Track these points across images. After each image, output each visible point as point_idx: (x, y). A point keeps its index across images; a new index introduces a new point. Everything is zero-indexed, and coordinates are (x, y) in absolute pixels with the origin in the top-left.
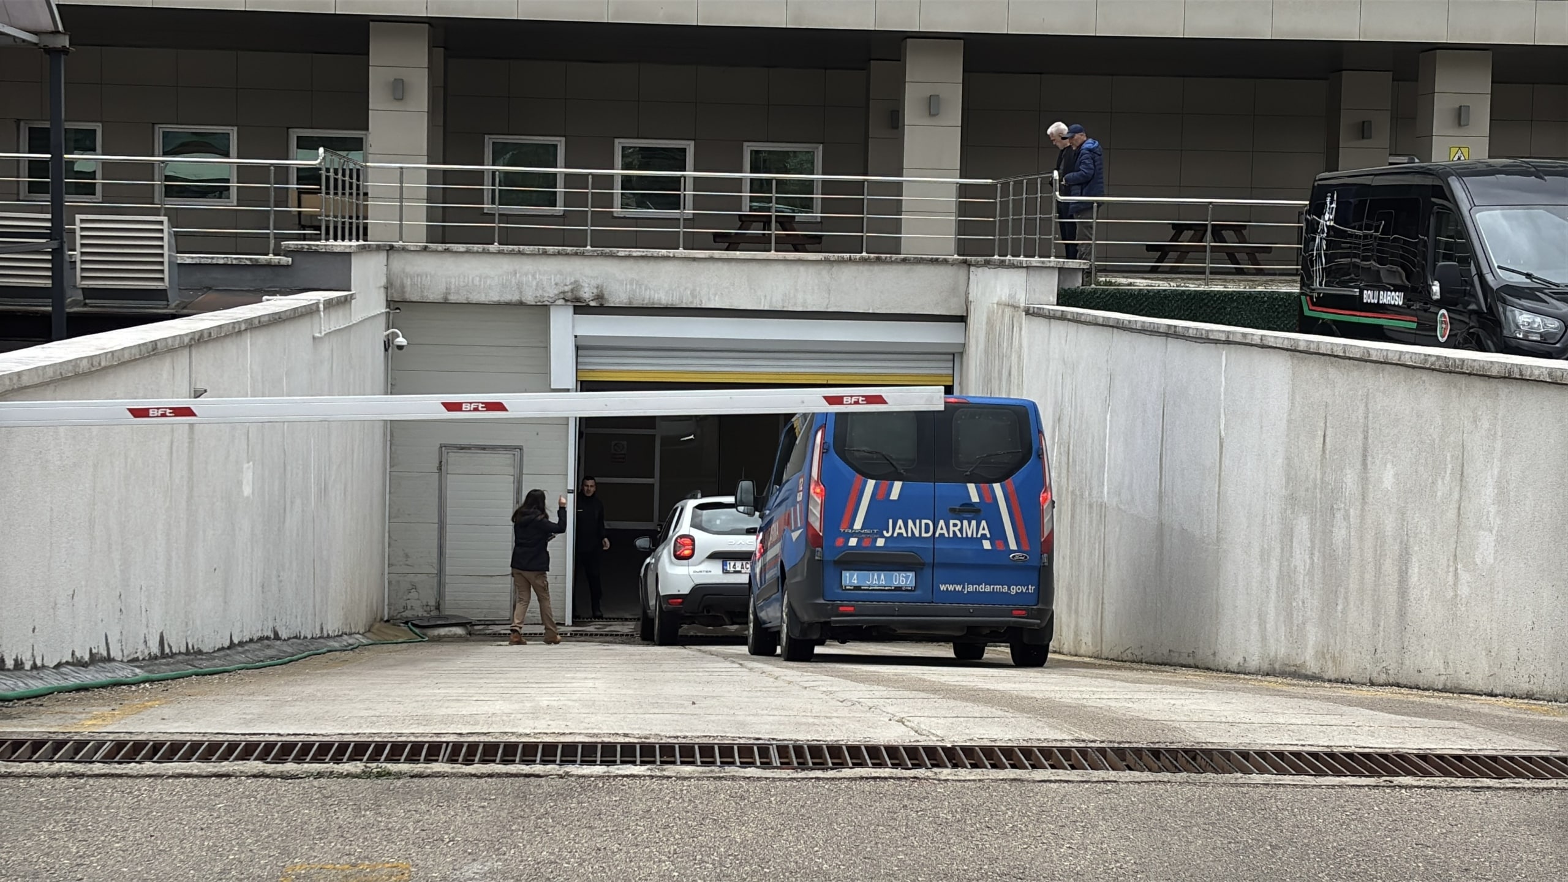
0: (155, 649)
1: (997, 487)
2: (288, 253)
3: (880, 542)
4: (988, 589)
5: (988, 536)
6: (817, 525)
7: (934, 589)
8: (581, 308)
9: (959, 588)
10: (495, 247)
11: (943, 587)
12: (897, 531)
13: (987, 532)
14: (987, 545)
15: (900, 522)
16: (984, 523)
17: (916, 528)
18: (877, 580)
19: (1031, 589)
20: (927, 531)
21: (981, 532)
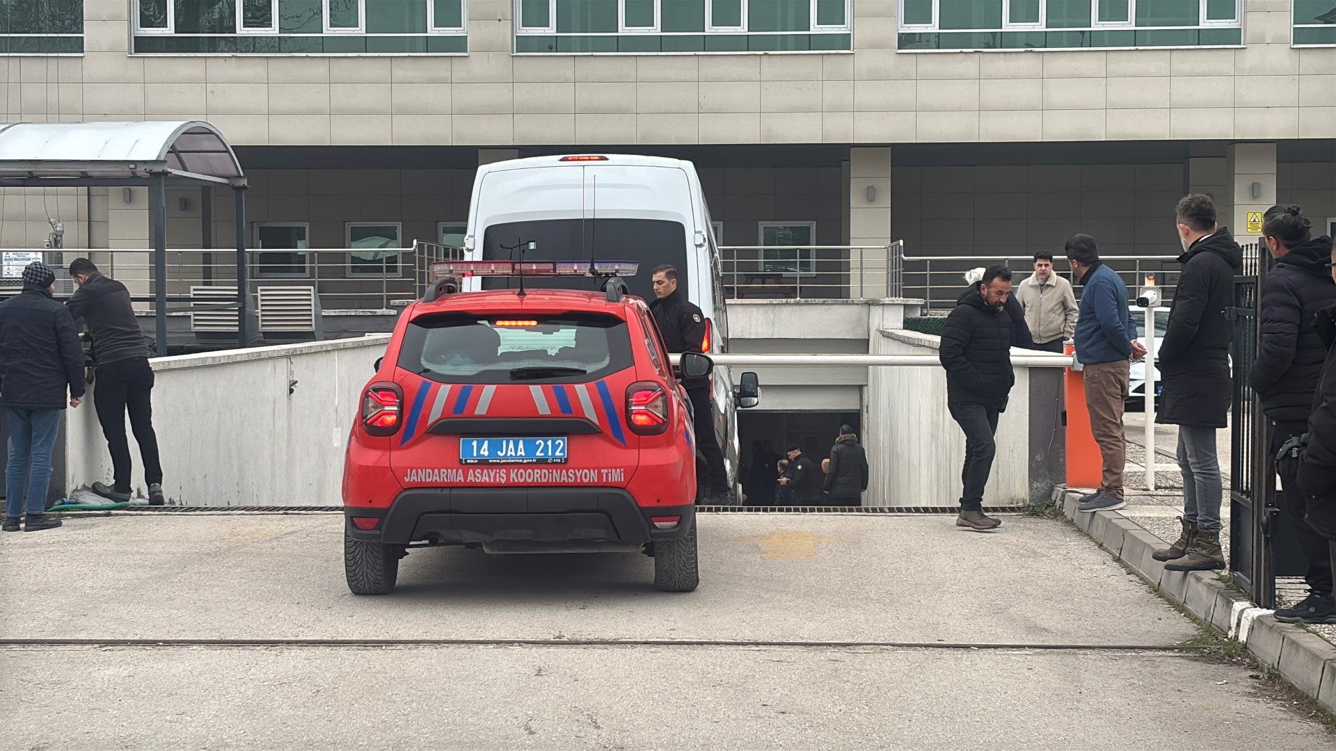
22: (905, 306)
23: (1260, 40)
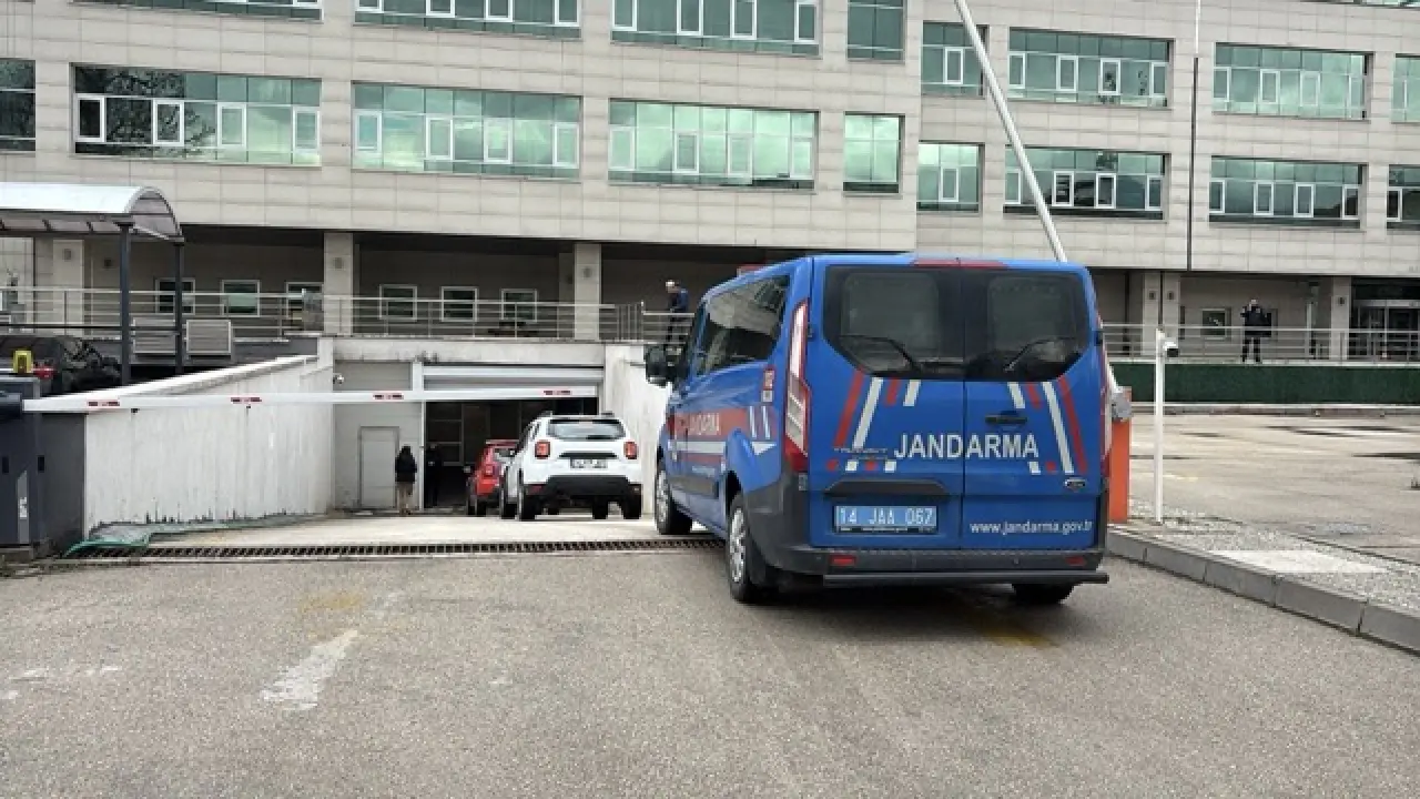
0: (231, 516)
1: (1048, 387)
2: (288, 337)
3: (890, 467)
4: (1035, 528)
5: (1036, 455)
6: (799, 440)
7: (962, 530)
8: (427, 363)
9: (996, 528)
10: (385, 335)
11: (975, 528)
12: (914, 450)
13: (1034, 450)
14: (1035, 468)
15: (918, 438)
16: (1031, 438)
17: (941, 446)
18: (883, 518)
19: (1088, 525)
20: (955, 450)
21: (1027, 450)
22: (646, 346)
23: (825, 188)
